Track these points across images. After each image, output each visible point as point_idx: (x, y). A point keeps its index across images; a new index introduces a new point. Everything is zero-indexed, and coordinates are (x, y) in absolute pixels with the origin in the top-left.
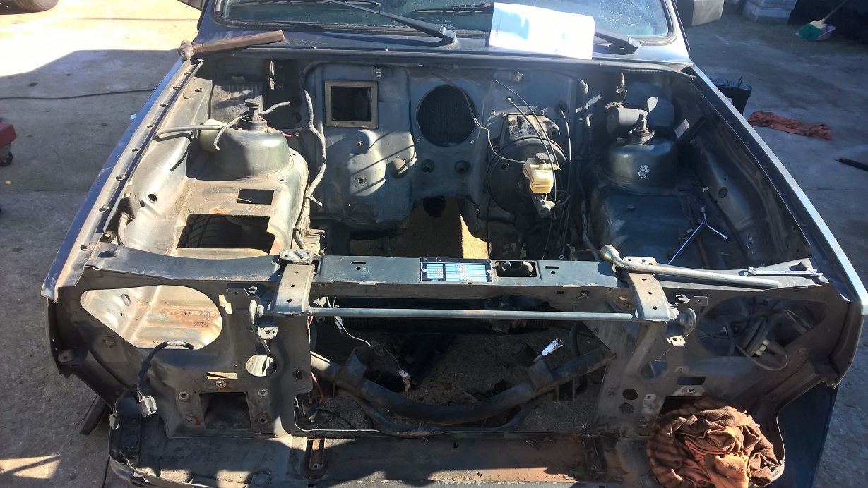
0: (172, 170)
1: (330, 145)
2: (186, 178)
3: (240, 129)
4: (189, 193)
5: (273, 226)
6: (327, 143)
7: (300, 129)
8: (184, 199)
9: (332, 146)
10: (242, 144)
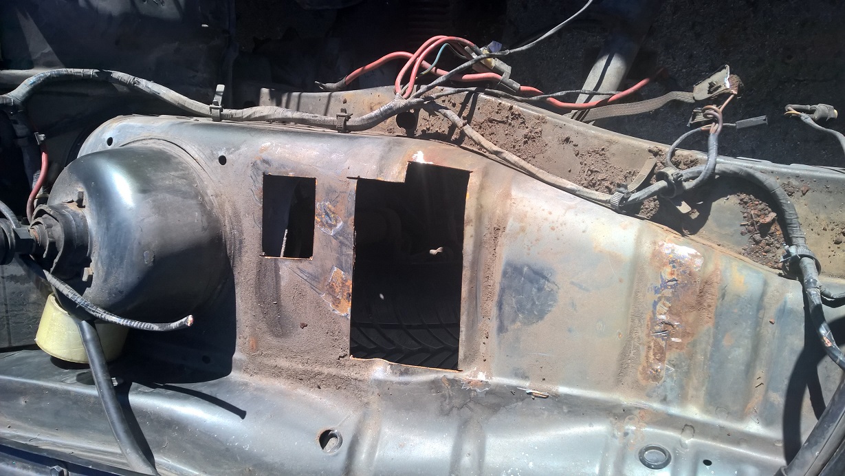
0: (242, 414)
1: (55, 58)
2: (234, 375)
3: (87, 272)
4: (283, 363)
5: (381, 171)
6: (49, 65)
7: (20, 129)
8: (305, 372)
9: (58, 52)
10: (148, 261)
